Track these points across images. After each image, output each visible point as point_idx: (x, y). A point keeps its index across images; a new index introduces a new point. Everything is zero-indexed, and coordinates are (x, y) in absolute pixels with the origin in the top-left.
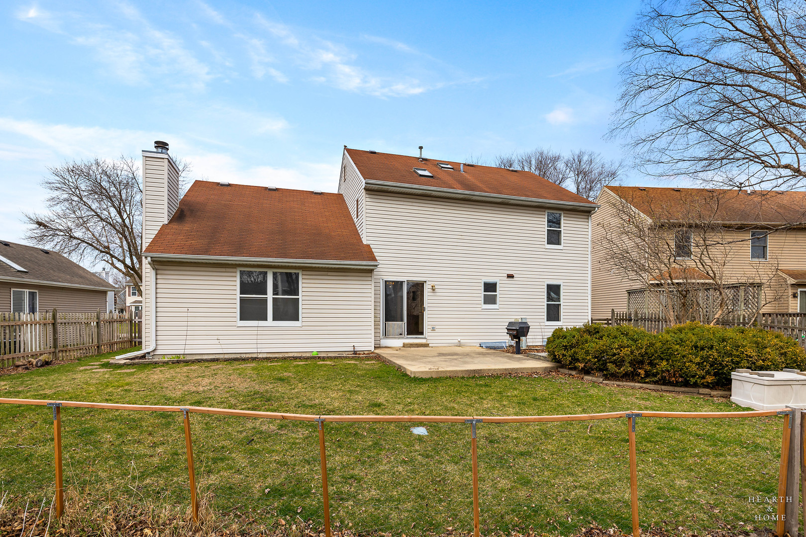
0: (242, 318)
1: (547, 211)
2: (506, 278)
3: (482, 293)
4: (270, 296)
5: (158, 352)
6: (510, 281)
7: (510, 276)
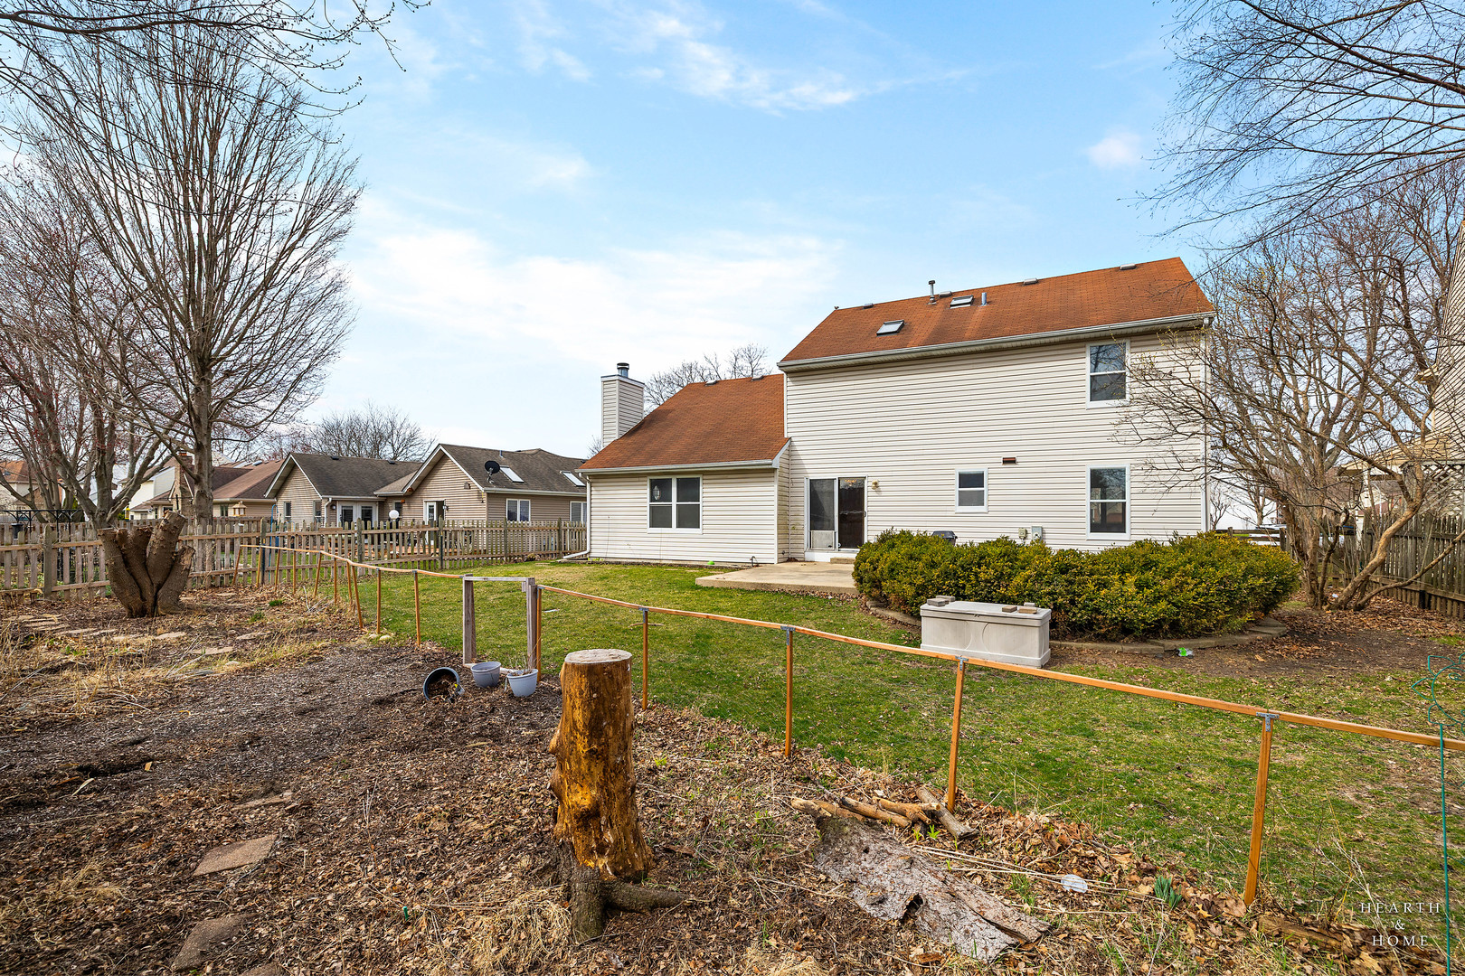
0: (652, 525)
1: (1088, 346)
2: (1001, 465)
3: (955, 488)
4: (674, 503)
5: (592, 555)
6: (1010, 468)
7: (1009, 461)
